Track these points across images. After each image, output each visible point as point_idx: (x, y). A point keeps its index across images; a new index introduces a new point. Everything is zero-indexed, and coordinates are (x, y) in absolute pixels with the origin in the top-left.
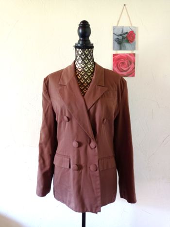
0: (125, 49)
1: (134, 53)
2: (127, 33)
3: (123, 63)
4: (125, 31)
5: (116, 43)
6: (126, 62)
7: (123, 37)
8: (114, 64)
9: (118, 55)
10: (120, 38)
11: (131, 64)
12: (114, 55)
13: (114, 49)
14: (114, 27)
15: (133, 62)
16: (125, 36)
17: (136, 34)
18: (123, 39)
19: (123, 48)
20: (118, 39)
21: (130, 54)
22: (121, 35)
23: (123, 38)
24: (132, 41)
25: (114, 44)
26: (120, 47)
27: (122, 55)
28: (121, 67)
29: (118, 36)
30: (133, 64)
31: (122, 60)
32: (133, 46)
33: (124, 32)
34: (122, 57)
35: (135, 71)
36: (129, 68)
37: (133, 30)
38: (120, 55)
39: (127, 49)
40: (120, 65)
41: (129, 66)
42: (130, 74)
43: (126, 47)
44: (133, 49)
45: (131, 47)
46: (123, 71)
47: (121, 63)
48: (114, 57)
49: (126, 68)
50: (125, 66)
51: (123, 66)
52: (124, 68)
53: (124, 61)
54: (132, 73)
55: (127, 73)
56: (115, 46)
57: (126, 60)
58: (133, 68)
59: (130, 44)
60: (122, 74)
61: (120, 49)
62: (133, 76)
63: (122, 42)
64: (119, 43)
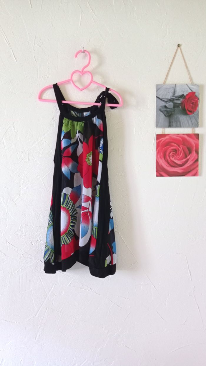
1: (197, 132)
2: (182, 96)
4: (179, 93)
5: (162, 116)
7: (174, 103)
8: (158, 153)
9: (167, 137)
10: (170, 105)
11: (190, 152)
12: (159, 137)
13: (157, 126)
14: (157, 85)
16: (179, 102)
17: (200, 97)
18: (174, 107)
19: (174, 124)
20: (166, 107)
21: (188, 135)
22: (171, 100)
23: (176, 106)
24: (192, 112)
25: (157, 116)
26: (170, 122)
27: (175, 137)
28: (172, 159)
29: (166, 102)
30: (194, 153)
31: (175, 146)
32: (194, 121)
33: (177, 95)
34: (174, 139)
35: (198, 166)
36: (187, 161)
37: (194, 91)
38: (171, 136)
39: (182, 125)
40: (170, 154)
41: (186, 157)
42: (189, 172)
43: (180, 122)
44: (194, 125)
45: (190, 123)
46: (176, 165)
47: (172, 151)
48: (158, 141)
49: (182, 159)
50: (180, 155)
51: (175, 156)
52: (177, 160)
53: (178, 147)
54: (193, 169)
55: (182, 169)
56: (160, 120)
57: (183, 146)
58: (194, 160)
59: (188, 116)
60: (173, 172)
61: (170, 126)
62: (196, 174)
63: (173, 112)
64: (167, 115)
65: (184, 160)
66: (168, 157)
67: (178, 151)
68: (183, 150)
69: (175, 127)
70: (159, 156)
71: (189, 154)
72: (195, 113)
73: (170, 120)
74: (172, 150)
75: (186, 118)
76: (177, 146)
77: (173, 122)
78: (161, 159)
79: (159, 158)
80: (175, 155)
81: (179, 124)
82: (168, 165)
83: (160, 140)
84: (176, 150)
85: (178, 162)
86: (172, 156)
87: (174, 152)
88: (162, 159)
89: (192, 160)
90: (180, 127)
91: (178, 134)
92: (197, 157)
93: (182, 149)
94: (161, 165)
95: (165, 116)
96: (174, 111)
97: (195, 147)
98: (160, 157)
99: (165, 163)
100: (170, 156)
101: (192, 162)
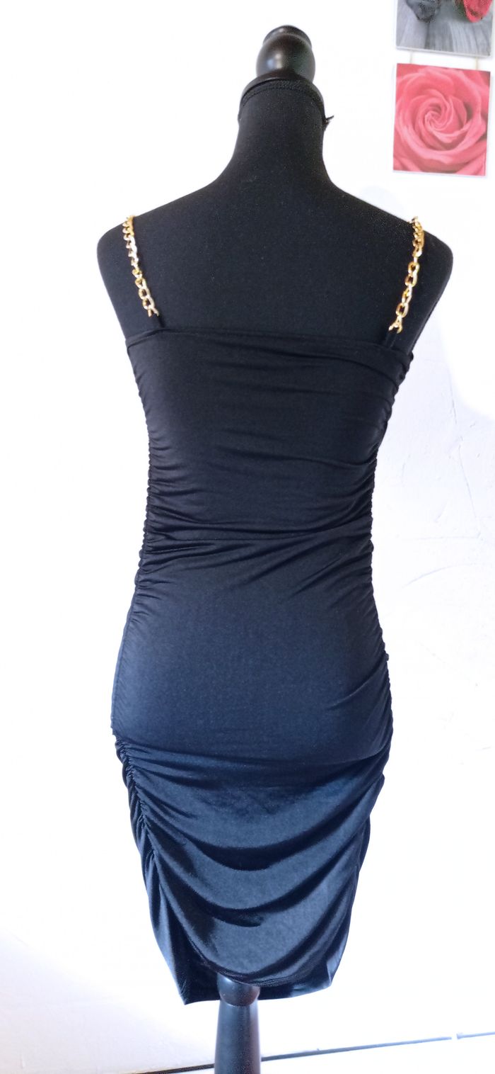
0: (448, 47)
1: (486, 68)
3: (437, 108)
5: (411, 17)
6: (450, 105)
8: (399, 110)
9: (421, 73)
11: (470, 116)
12: (403, 69)
13: (399, 42)
15: (479, 108)
19: (437, 42)
21: (468, 73)
24: (478, 15)
25: (401, 16)
26: (428, 36)
27: (438, 74)
28: (431, 129)
30: (478, 118)
31: (436, 98)
32: (481, 38)
34: (436, 79)
35: (485, 151)
36: (462, 137)
38: (430, 70)
39: (454, 47)
40: (426, 116)
41: (461, 126)
42: (467, 163)
43: (450, 38)
44: (480, 50)
45: (473, 42)
46: (438, 145)
47: (430, 108)
48: (401, 80)
49: (452, 132)
50: (448, 122)
51: (436, 121)
52: (441, 132)
53: (444, 100)
54: (474, 159)
55: (450, 156)
56: (407, 27)
57: (453, 98)
58: (479, 137)
59: (468, 25)
60: (431, 160)
61: (428, 45)
62: (480, 171)
63: (436, 12)
64: (423, 16)
65: (457, 133)
66: (420, 123)
67: (443, 111)
68: (455, 108)
69: (440, 50)
70: (401, 118)
71: (468, 120)
72: (484, 19)
73: (428, 29)
74: (432, 105)
75: (464, 29)
76: (443, 97)
77: (434, 36)
78: (405, 128)
79: (401, 122)
80: (437, 119)
81: (447, 42)
82: (420, 142)
83: (406, 77)
84: (439, 108)
85: (445, 138)
86: (431, 121)
87: (434, 110)
88: (408, 127)
89: (474, 136)
90: (451, 50)
91: (446, 68)
92: (484, 131)
93: (452, 104)
94: (405, 142)
95: (418, 18)
96: (439, 8)
97: (480, 105)
98: (404, 121)
99: (415, 137)
100: (426, 119)
101: (474, 140)
